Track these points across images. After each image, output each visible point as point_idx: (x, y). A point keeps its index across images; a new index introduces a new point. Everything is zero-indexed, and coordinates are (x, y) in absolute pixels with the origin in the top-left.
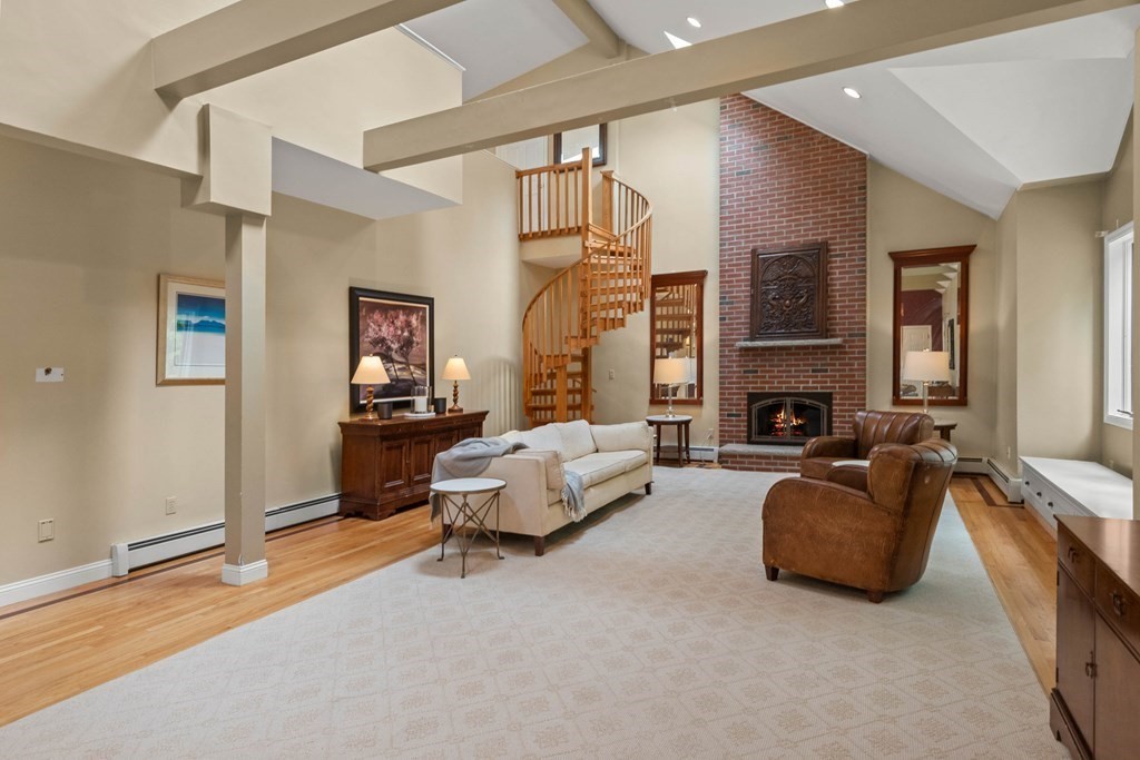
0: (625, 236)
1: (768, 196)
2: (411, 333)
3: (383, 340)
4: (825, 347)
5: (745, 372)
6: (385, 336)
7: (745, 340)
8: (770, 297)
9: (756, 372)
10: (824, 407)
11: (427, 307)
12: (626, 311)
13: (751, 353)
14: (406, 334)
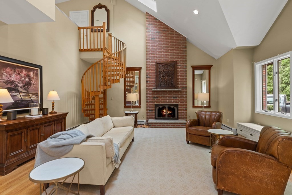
0: (117, 53)
1: (160, 46)
2: (30, 80)
3: (13, 82)
4: (176, 91)
5: (154, 98)
6: (14, 80)
7: (154, 88)
8: (161, 76)
9: (157, 98)
10: (176, 108)
11: (39, 69)
12: (120, 77)
13: (156, 92)
14: (27, 80)
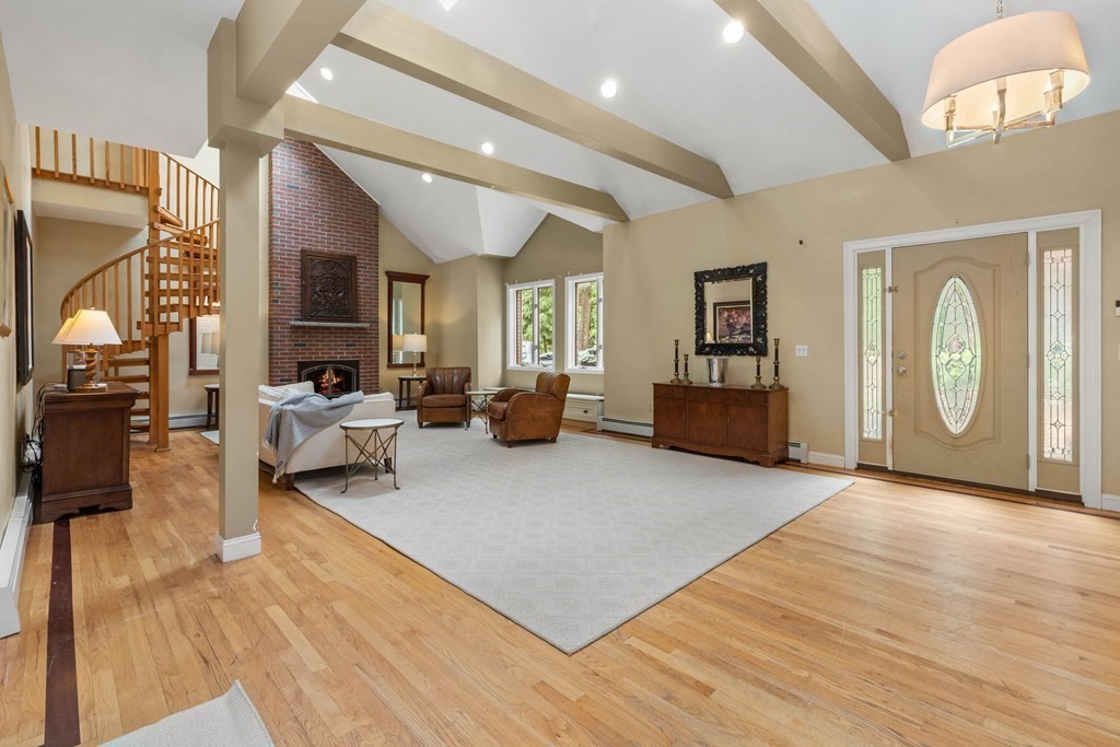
0: (211, 226)
1: (314, 212)
4: (354, 329)
5: (296, 345)
7: (296, 320)
8: (317, 289)
9: (305, 345)
10: (353, 370)
12: (212, 299)
13: (300, 330)
